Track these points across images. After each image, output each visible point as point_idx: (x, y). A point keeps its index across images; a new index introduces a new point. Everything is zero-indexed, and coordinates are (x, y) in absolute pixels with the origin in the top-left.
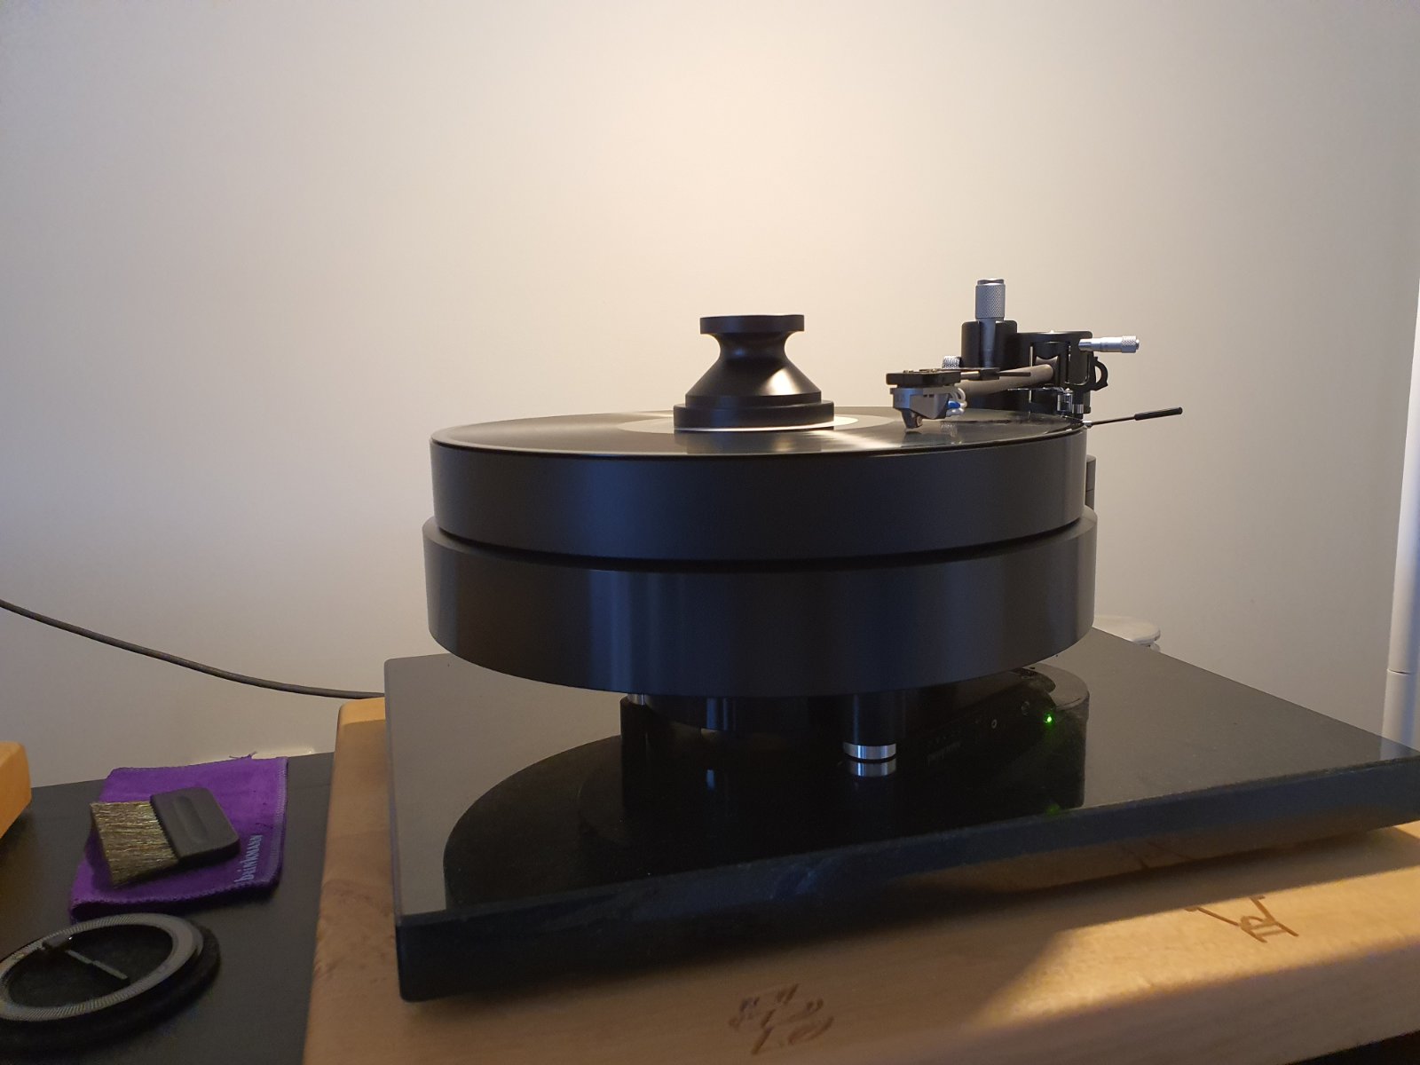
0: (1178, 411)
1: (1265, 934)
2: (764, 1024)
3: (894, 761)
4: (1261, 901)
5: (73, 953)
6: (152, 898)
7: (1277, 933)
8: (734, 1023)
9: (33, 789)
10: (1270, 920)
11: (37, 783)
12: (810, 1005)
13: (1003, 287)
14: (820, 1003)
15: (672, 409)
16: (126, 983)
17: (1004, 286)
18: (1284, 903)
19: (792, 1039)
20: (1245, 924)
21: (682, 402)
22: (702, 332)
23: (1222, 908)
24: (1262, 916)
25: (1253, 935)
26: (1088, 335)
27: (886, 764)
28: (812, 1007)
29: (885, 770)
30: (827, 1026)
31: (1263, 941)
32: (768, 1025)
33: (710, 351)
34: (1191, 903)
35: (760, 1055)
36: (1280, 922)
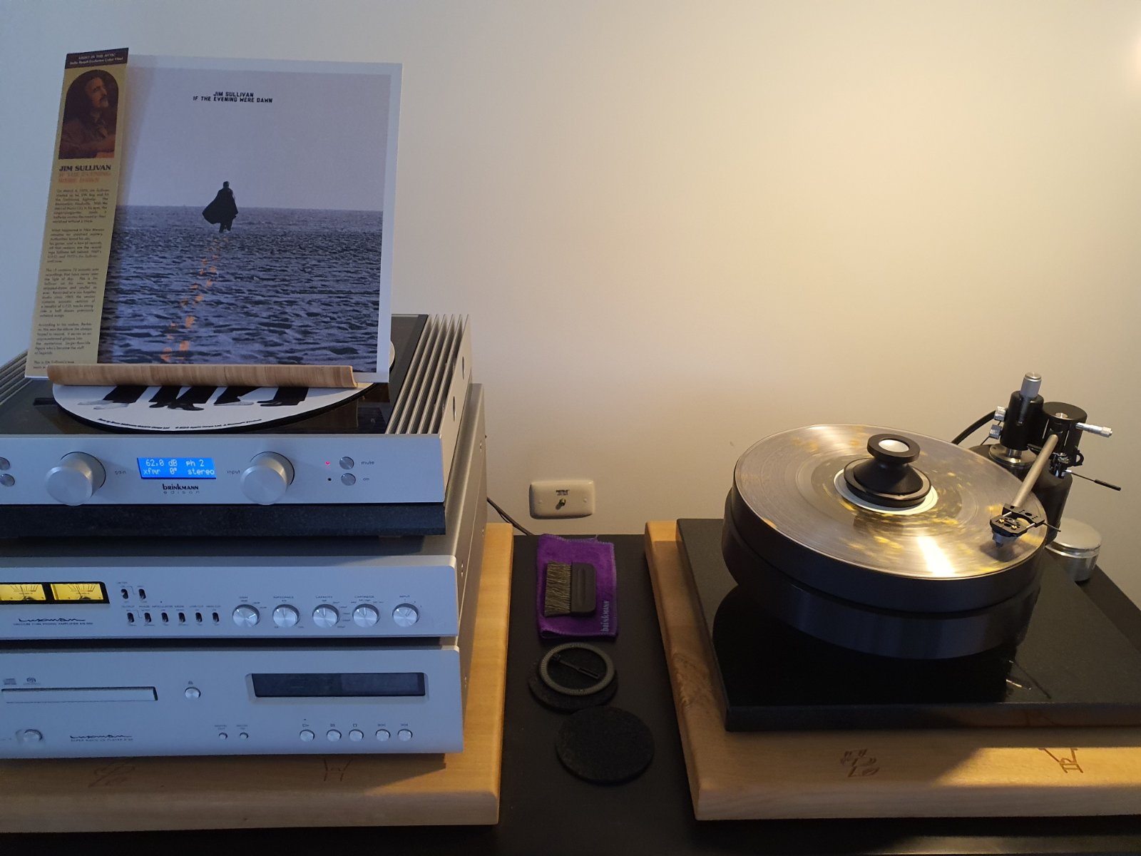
0: (1119, 489)
1: (1068, 769)
2: (854, 764)
4: (1075, 751)
7: (1075, 769)
8: (842, 762)
10: (1074, 762)
12: (871, 760)
14: (875, 760)
18: (1085, 754)
19: (864, 773)
20: (1062, 763)
23: (1055, 751)
24: (1072, 759)
25: (1063, 768)
28: (873, 761)
30: (877, 771)
31: (1067, 772)
32: (855, 765)
34: (1042, 745)
35: (851, 778)
36: (1078, 763)
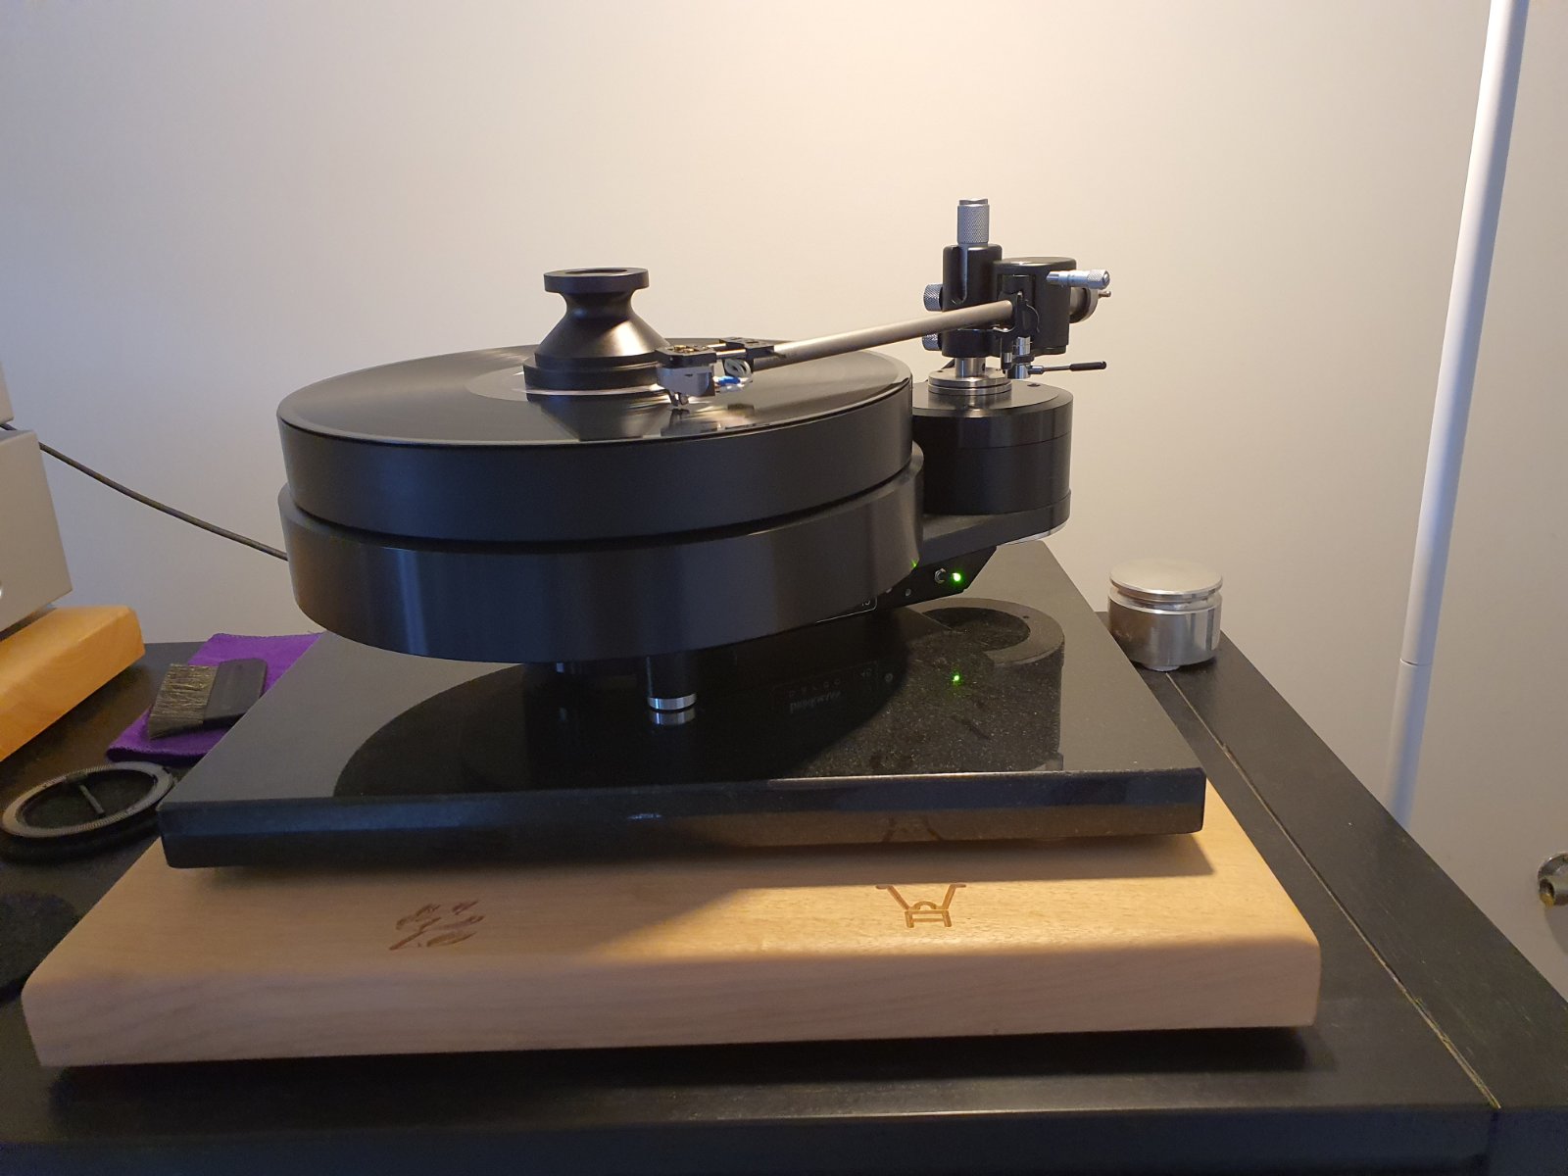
0: (1102, 366)
3: (692, 711)
5: (83, 788)
6: (165, 750)
9: (146, 645)
11: (146, 640)
13: (987, 209)
15: (522, 371)
16: (102, 816)
17: (988, 207)
22: (547, 290)
26: (1070, 265)
27: (683, 714)
29: (682, 718)
35: (396, 951)
36: (951, 909)
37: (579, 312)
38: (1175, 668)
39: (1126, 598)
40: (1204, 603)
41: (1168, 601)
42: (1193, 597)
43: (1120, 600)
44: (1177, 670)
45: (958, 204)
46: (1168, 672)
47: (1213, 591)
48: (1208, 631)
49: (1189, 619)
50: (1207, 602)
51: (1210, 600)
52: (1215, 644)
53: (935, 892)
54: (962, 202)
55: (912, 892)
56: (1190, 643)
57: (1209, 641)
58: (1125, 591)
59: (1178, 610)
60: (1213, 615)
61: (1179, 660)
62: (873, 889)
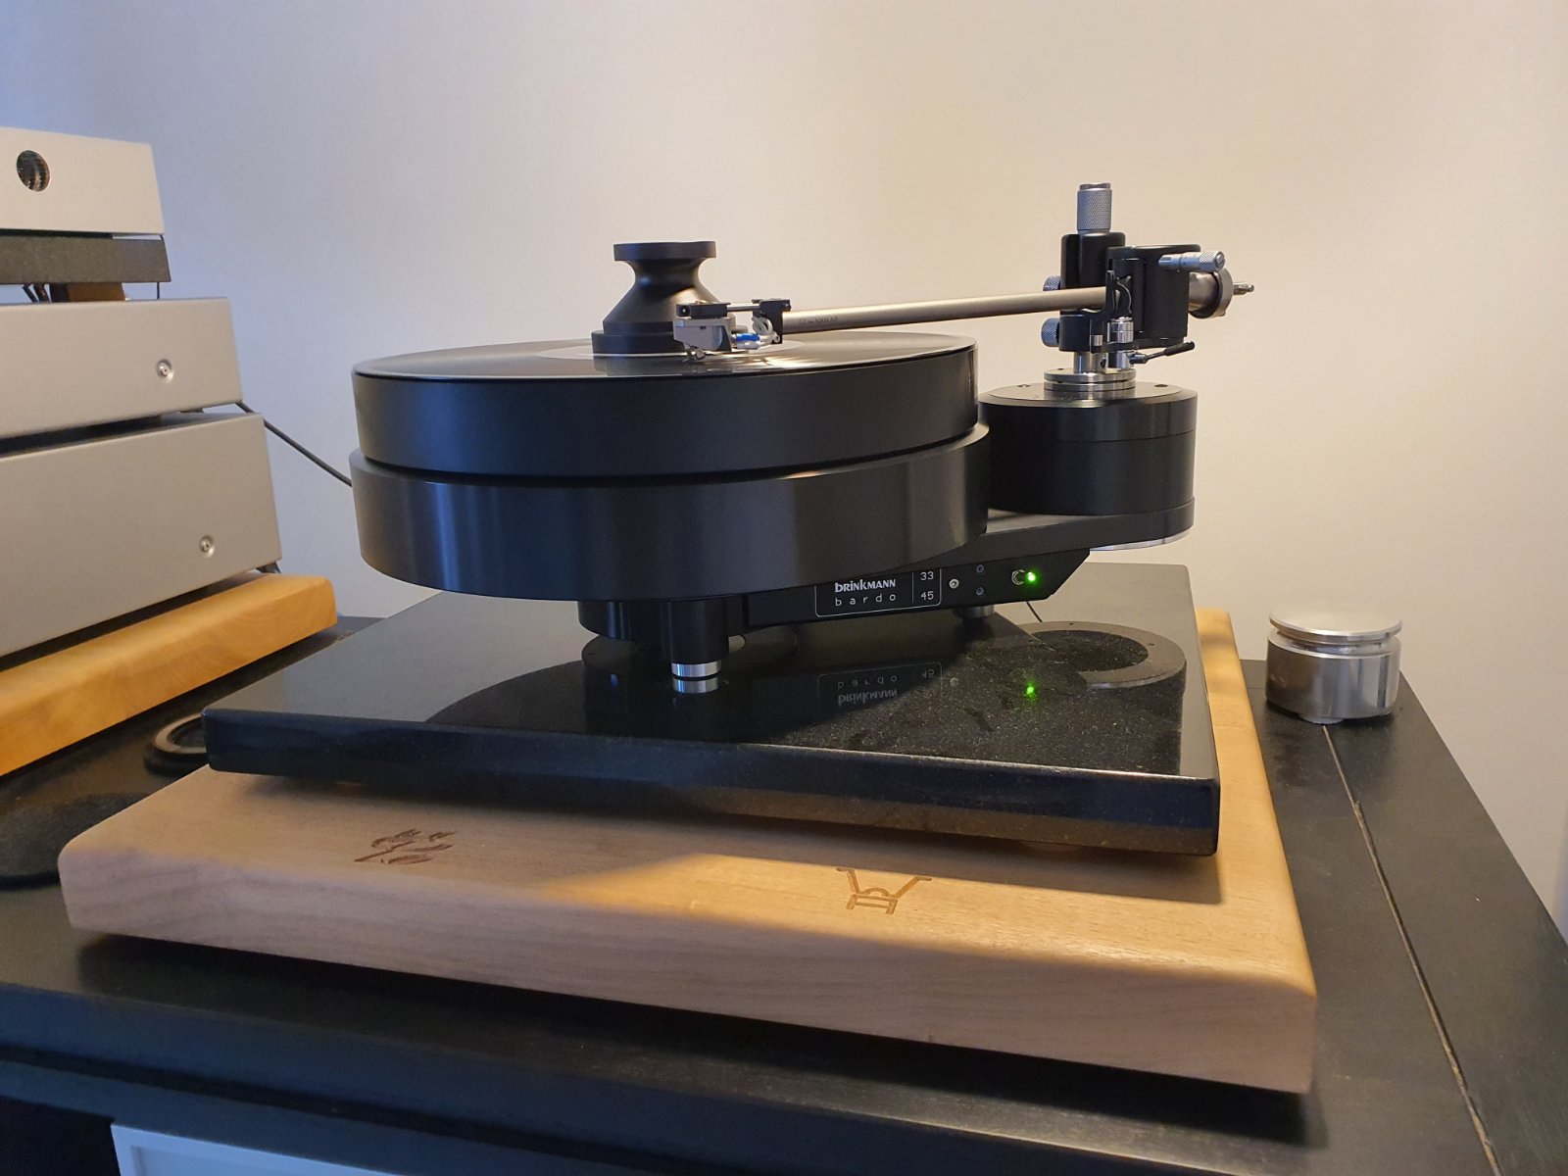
9: (339, 616)
11: (340, 612)
13: (1110, 193)
15: (590, 337)
17: (1111, 191)
21: (600, 328)
22: (616, 260)
27: (704, 682)
33: (624, 279)
35: (360, 863)
36: (900, 900)
37: (645, 280)
38: (1335, 722)
39: (1285, 639)
40: (1376, 648)
41: (1335, 642)
42: (1360, 642)
43: (1281, 643)
44: (1338, 724)
45: (1078, 189)
46: (1326, 725)
47: (1387, 635)
48: (1380, 684)
49: (1354, 668)
50: (1380, 648)
51: (1383, 646)
52: (1390, 699)
53: (893, 881)
54: (1082, 187)
55: (867, 878)
56: (1356, 695)
57: (1382, 694)
58: (1287, 633)
59: (1345, 654)
60: (1387, 664)
61: (1345, 714)
62: (832, 871)
